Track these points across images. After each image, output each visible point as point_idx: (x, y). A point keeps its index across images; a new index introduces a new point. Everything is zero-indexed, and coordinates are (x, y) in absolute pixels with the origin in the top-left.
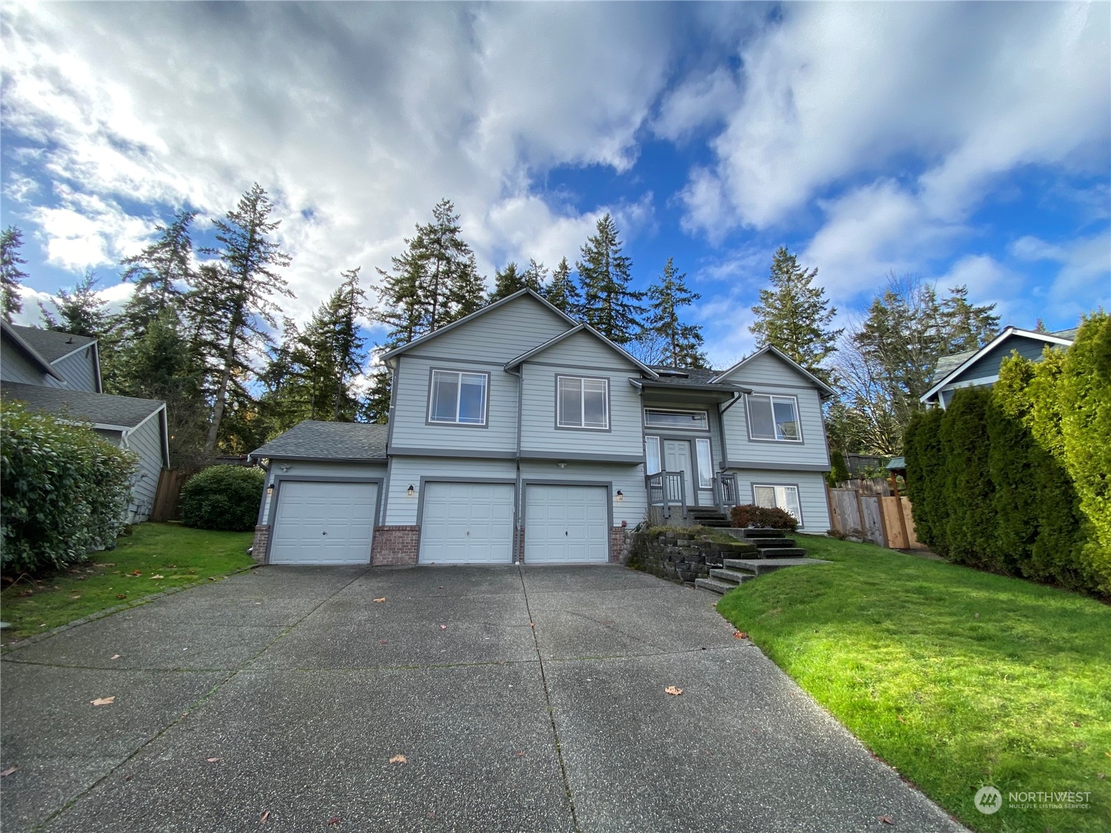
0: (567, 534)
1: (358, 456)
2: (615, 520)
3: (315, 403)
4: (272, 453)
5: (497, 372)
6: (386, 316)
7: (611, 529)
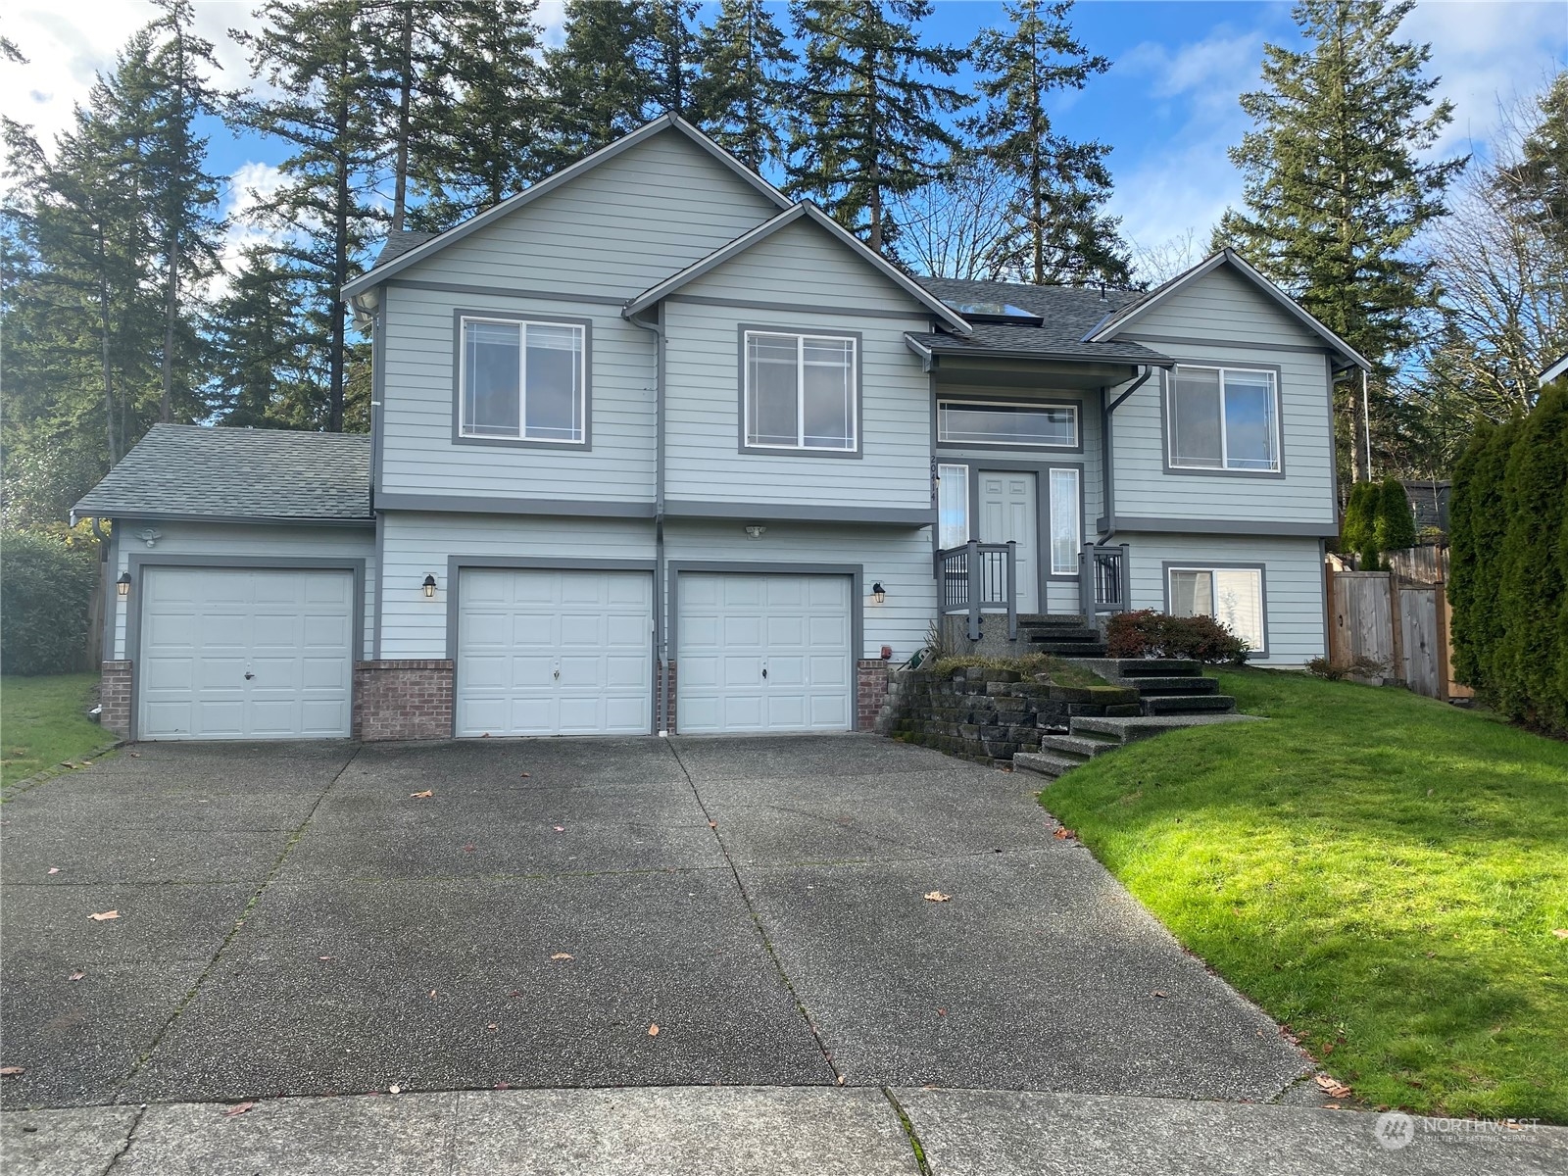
0: (765, 673)
1: (307, 512)
2: (867, 646)
3: (111, 353)
4: (121, 505)
5: (606, 319)
6: (274, 114)
7: (859, 664)
